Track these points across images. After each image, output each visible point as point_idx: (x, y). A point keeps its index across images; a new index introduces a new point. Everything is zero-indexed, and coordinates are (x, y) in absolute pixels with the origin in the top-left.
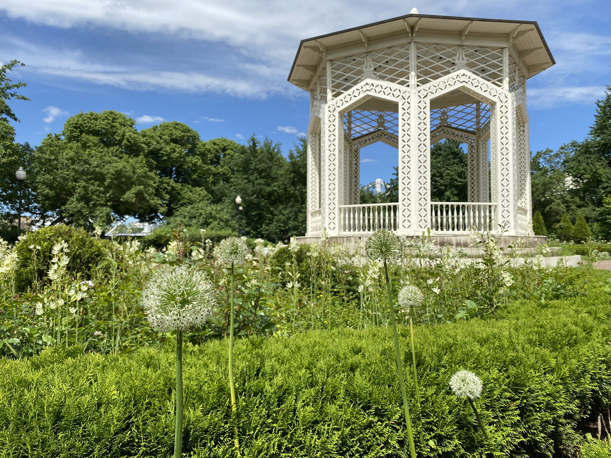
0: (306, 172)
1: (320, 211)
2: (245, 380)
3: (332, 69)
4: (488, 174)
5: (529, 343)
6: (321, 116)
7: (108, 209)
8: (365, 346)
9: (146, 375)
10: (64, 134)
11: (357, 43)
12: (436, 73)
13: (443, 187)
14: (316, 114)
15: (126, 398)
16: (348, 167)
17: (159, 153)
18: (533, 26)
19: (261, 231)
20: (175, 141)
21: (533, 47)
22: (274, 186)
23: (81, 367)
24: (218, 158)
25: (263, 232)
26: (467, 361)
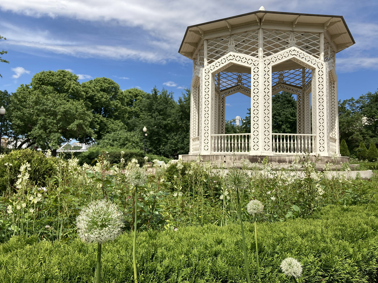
0: (190, 112)
1: (199, 137)
2: (144, 261)
3: (208, 45)
4: (310, 115)
5: (335, 237)
6: (200, 76)
7: (59, 134)
8: (224, 238)
9: (78, 259)
10: (31, 85)
11: (224, 29)
12: (276, 49)
13: (281, 123)
14: (197, 74)
15: (64, 275)
16: (217, 109)
17: (93, 98)
18: (340, 19)
19: (160, 150)
20: (104, 90)
21: (340, 32)
22: (169, 121)
23: (35, 252)
24: (132, 101)
25: (161, 151)
26: (292, 249)
